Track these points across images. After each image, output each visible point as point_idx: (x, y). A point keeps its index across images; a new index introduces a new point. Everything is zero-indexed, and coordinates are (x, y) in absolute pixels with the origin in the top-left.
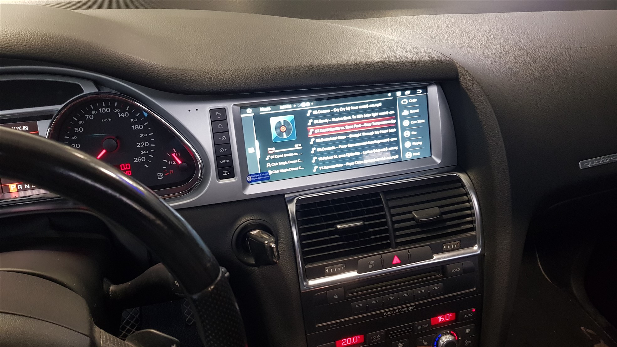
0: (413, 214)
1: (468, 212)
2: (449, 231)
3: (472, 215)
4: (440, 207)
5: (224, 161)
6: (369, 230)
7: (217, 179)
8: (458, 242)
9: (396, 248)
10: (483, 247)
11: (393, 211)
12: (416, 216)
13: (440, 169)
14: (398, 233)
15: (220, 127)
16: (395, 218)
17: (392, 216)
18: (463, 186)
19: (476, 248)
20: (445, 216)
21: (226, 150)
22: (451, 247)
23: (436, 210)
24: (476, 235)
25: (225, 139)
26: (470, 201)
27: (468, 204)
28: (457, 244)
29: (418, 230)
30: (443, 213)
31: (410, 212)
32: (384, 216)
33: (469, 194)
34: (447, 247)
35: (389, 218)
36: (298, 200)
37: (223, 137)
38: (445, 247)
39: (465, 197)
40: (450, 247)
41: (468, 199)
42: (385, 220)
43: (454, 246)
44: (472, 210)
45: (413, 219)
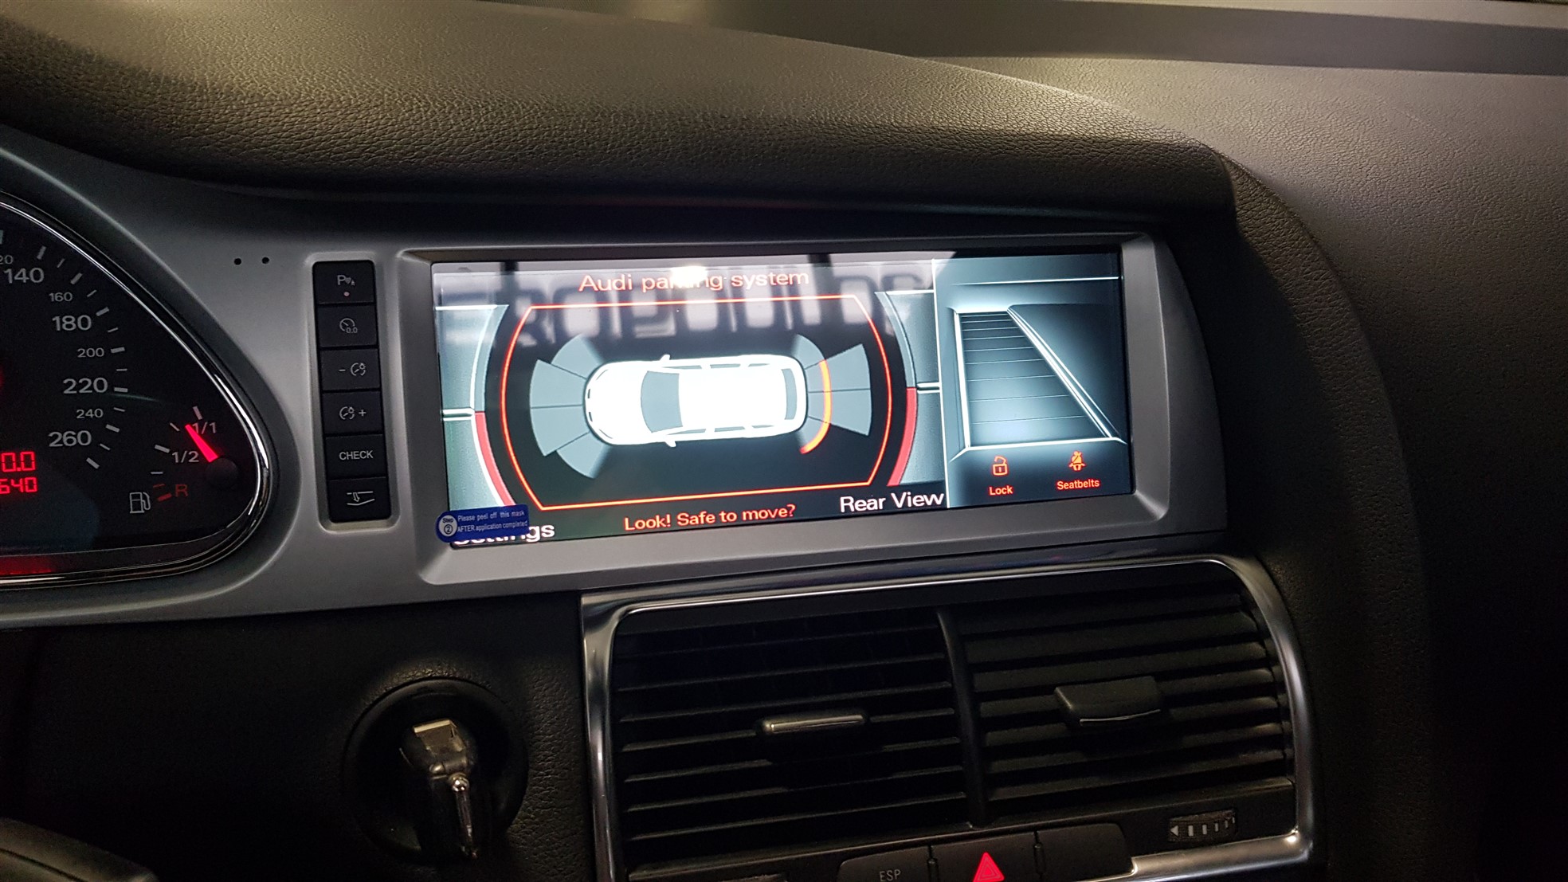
0: (1057, 696)
1: (1266, 701)
2: (1195, 768)
3: (1282, 713)
4: (1160, 676)
5: (353, 455)
6: (889, 748)
7: (321, 519)
8: (1227, 812)
9: (988, 823)
10: (1318, 836)
11: (985, 681)
12: (1070, 705)
13: (1164, 539)
14: (999, 766)
15: (349, 327)
16: (987, 708)
17: (978, 698)
18: (1248, 604)
19: (1292, 839)
20: (1176, 713)
21: (362, 413)
22: (1198, 830)
23: (1145, 688)
24: (1294, 790)
25: (361, 371)
26: (1272, 660)
27: (1264, 672)
28: (1221, 823)
29: (1077, 757)
30: (1169, 701)
31: (1049, 690)
32: (947, 698)
33: (1269, 636)
34: (1183, 830)
35: (965, 705)
36: (626, 619)
37: (356, 367)
38: (1175, 830)
39: (1256, 646)
40: (1195, 832)
41: (1267, 652)
42: (951, 711)
43: (1210, 828)
44: (1279, 697)
45: (1058, 714)
